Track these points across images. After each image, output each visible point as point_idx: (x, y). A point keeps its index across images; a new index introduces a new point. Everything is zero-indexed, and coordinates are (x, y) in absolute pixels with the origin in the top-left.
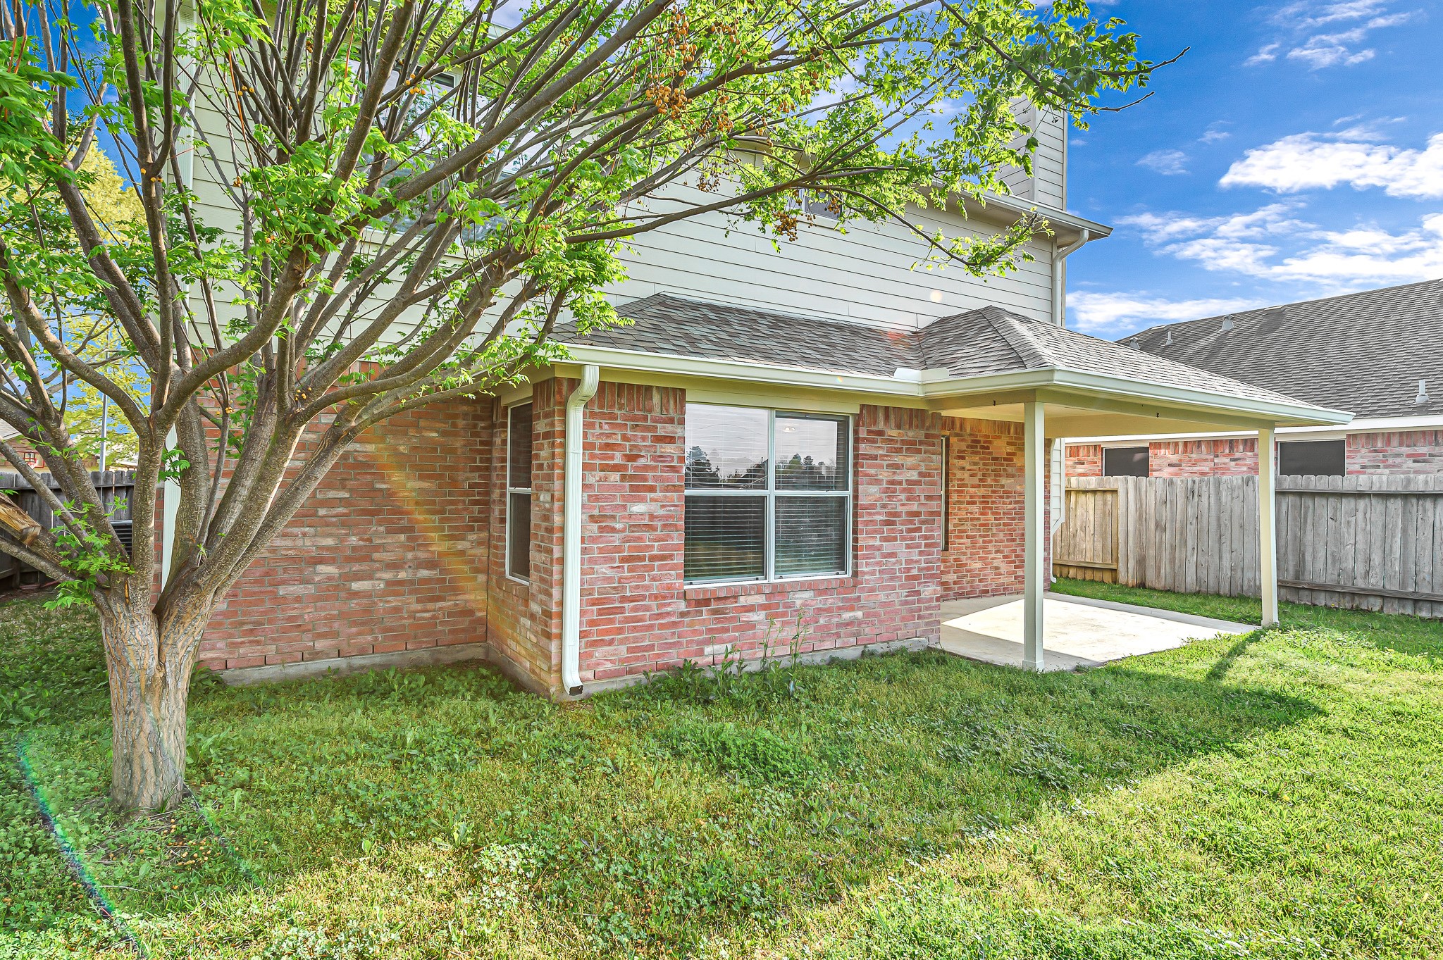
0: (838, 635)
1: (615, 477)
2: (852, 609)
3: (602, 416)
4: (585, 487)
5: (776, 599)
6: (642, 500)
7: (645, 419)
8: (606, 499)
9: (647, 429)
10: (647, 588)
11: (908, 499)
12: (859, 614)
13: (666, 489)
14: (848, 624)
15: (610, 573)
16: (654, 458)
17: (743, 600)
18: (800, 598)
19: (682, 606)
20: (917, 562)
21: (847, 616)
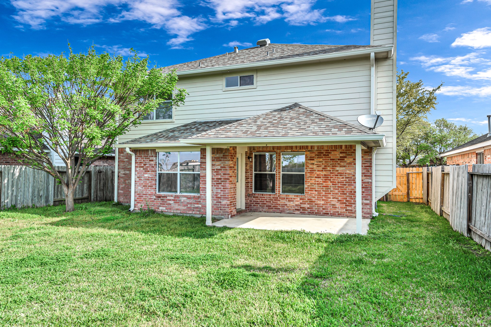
0: (194, 210)
1: (142, 169)
2: (198, 204)
3: (140, 156)
4: (136, 171)
5: (176, 200)
6: (147, 174)
7: (147, 156)
8: (140, 173)
9: (148, 158)
10: (148, 192)
11: (217, 174)
12: (200, 206)
13: (152, 171)
14: (196, 208)
15: (141, 189)
16: (149, 165)
17: (168, 198)
18: (183, 199)
19: (155, 197)
20: (220, 193)
21: (196, 206)
